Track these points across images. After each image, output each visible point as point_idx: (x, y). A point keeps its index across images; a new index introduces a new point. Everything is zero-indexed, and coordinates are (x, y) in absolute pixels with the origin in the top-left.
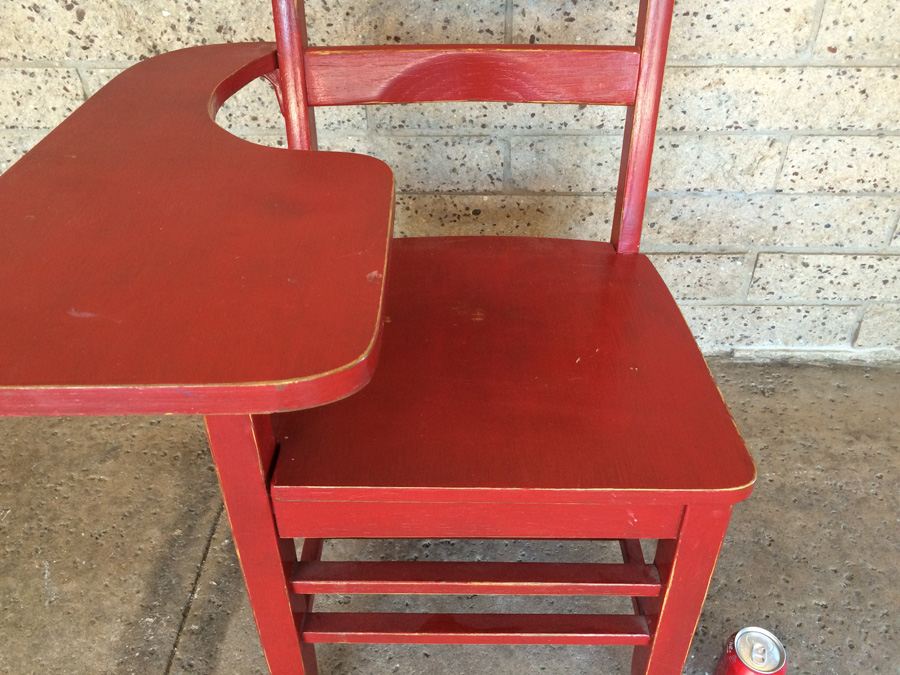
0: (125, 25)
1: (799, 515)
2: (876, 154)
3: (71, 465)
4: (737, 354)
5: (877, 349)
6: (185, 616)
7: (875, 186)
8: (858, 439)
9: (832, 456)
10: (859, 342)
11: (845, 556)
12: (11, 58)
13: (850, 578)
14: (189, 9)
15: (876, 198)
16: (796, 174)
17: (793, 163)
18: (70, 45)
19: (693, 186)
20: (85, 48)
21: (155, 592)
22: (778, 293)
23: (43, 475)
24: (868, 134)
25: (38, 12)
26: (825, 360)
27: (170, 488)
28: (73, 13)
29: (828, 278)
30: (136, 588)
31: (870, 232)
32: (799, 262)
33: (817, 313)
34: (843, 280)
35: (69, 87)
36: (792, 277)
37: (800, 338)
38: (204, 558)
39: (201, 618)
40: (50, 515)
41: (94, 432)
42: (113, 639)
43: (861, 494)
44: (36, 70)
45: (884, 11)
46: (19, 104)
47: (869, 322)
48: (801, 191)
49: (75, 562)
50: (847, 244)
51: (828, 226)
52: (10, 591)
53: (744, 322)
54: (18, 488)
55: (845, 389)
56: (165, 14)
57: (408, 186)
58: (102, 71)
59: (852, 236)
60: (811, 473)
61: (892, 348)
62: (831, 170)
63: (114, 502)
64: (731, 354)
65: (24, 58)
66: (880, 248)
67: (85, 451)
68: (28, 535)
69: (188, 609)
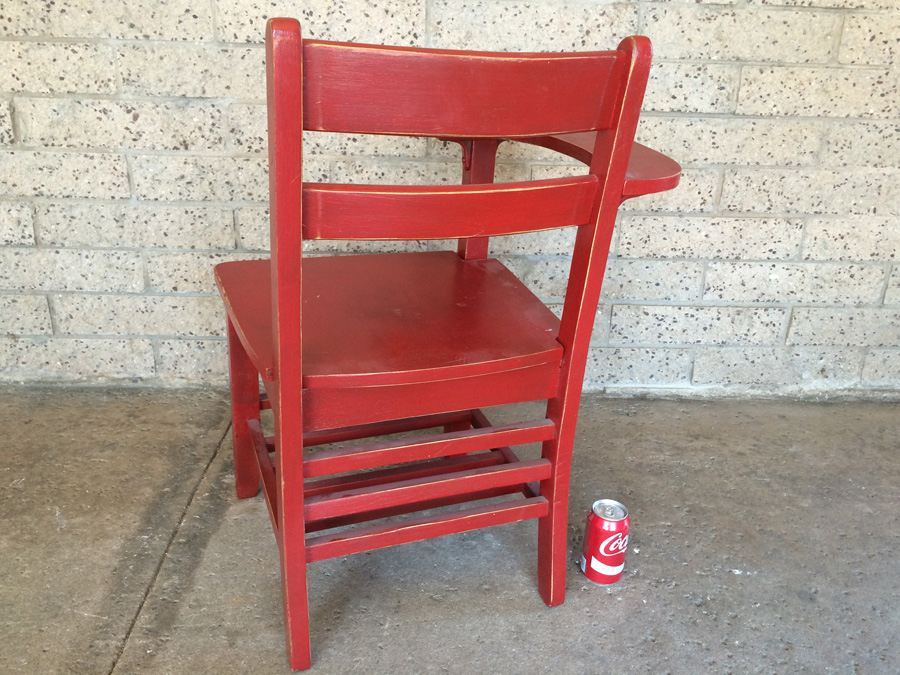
0: (166, 126)
1: (652, 478)
2: (680, 230)
3: (75, 453)
4: (608, 391)
5: (710, 386)
6: (173, 536)
7: (684, 253)
8: (697, 439)
9: (678, 448)
10: (695, 378)
11: (685, 500)
12: (78, 145)
13: (689, 511)
14: (212, 117)
15: (686, 263)
16: (629, 243)
17: (627, 235)
18: (124, 137)
19: (560, 252)
20: (134, 140)
21: (148, 521)
22: (631, 337)
23: (51, 459)
24: (672, 214)
25: (105, 113)
26: (673, 396)
27: (160, 466)
28: (131, 115)
29: (664, 325)
30: (133, 519)
31: (687, 289)
32: (641, 311)
33: (660, 355)
34: (674, 326)
35: (117, 167)
36: (638, 323)
37: (652, 376)
38: (189, 504)
39: (188, 535)
40: (59, 481)
41: (94, 435)
42: (115, 547)
43: (697, 468)
44: (96, 155)
45: (669, 132)
46: (77, 178)
47: (700, 361)
48: (635, 256)
49: (81, 507)
50: (672, 297)
51: (658, 284)
52: (26, 523)
53: (609, 362)
54: (32, 466)
55: (687, 413)
56: (195, 120)
57: (358, 247)
58: (144, 156)
59: (675, 291)
60: (662, 457)
61: (721, 386)
62: (652, 241)
63: (113, 473)
64: (604, 392)
65: (88, 145)
66: (697, 302)
67: (87, 445)
68: (42, 493)
69: (176, 532)
